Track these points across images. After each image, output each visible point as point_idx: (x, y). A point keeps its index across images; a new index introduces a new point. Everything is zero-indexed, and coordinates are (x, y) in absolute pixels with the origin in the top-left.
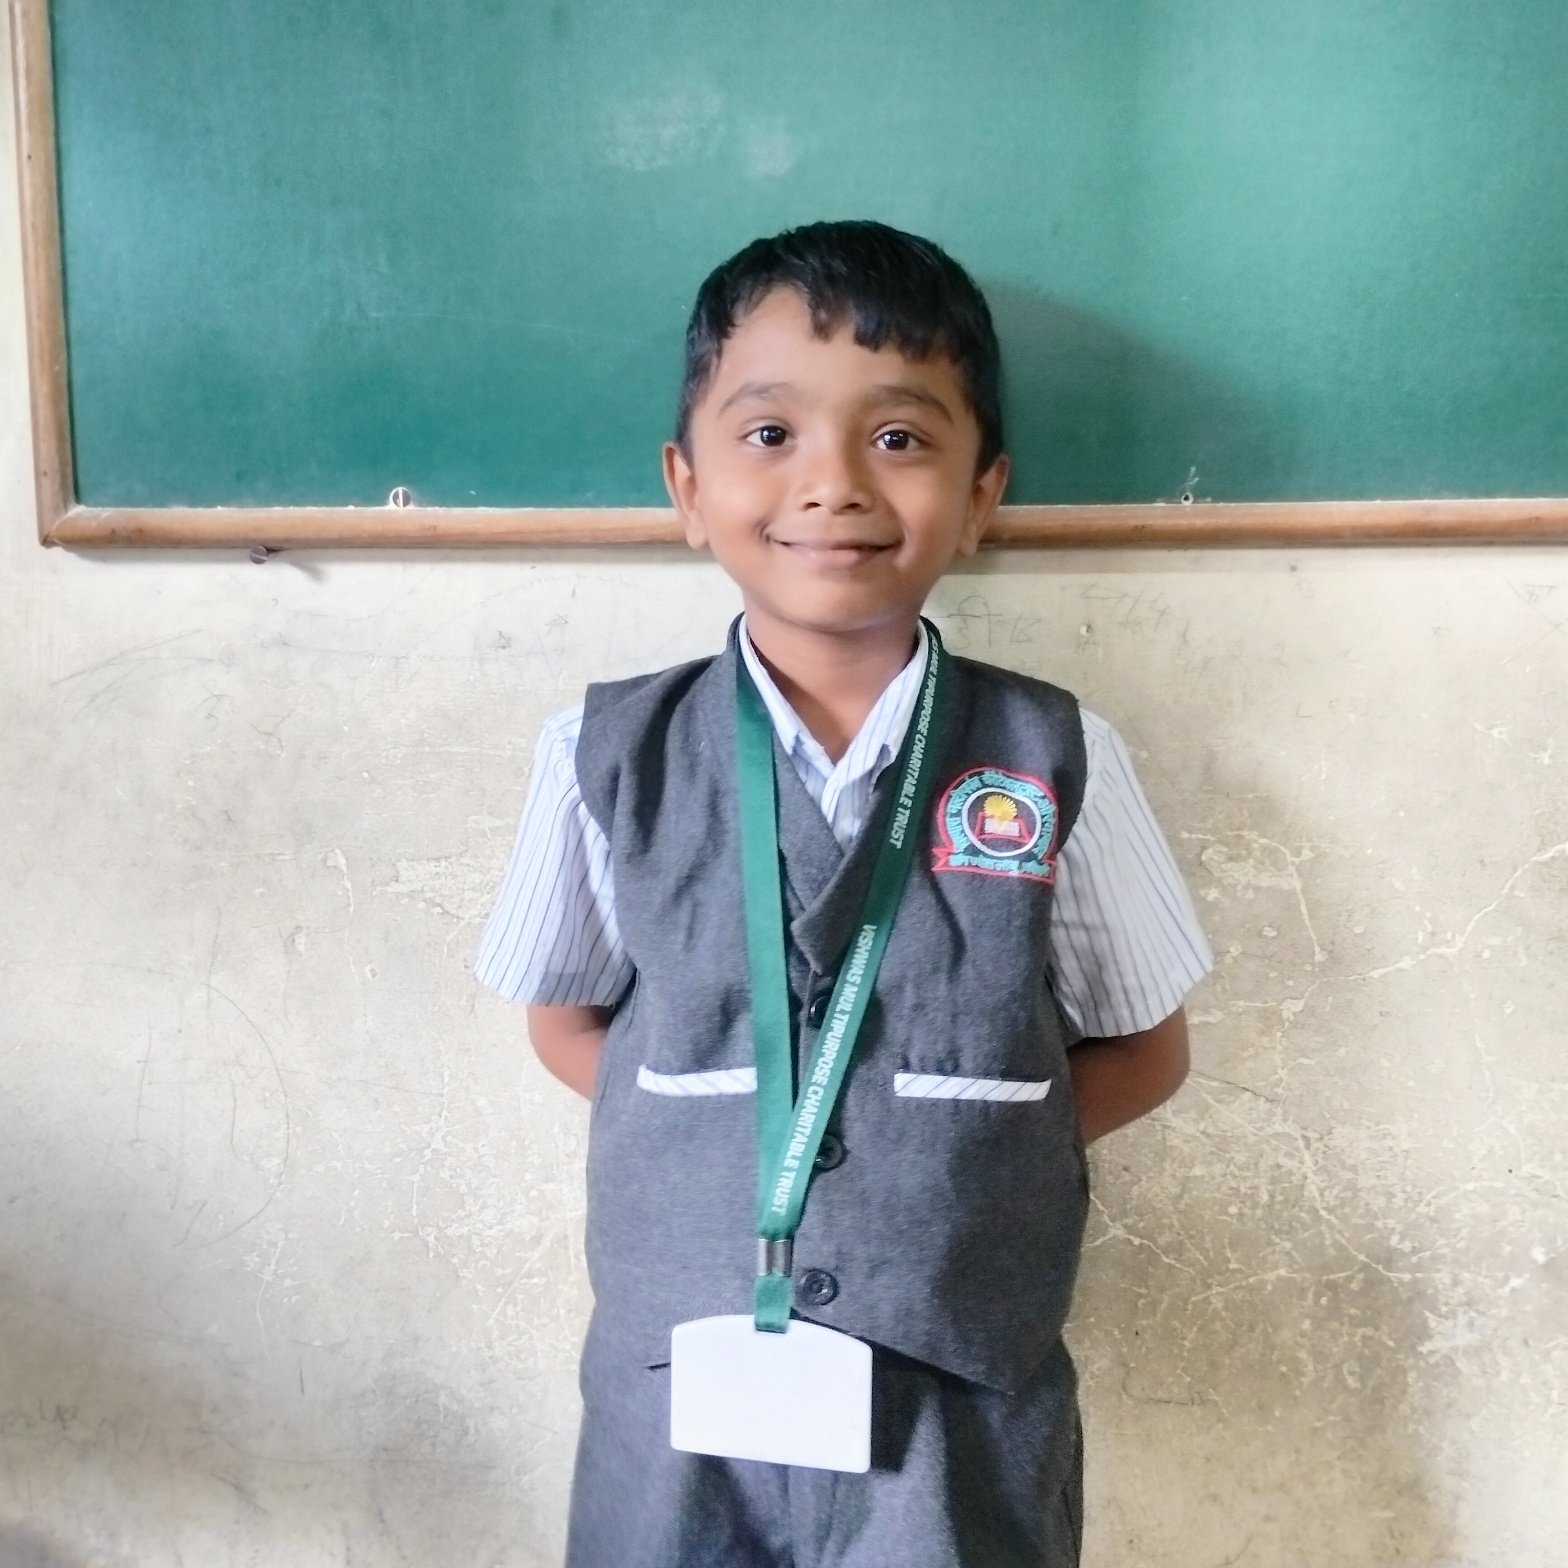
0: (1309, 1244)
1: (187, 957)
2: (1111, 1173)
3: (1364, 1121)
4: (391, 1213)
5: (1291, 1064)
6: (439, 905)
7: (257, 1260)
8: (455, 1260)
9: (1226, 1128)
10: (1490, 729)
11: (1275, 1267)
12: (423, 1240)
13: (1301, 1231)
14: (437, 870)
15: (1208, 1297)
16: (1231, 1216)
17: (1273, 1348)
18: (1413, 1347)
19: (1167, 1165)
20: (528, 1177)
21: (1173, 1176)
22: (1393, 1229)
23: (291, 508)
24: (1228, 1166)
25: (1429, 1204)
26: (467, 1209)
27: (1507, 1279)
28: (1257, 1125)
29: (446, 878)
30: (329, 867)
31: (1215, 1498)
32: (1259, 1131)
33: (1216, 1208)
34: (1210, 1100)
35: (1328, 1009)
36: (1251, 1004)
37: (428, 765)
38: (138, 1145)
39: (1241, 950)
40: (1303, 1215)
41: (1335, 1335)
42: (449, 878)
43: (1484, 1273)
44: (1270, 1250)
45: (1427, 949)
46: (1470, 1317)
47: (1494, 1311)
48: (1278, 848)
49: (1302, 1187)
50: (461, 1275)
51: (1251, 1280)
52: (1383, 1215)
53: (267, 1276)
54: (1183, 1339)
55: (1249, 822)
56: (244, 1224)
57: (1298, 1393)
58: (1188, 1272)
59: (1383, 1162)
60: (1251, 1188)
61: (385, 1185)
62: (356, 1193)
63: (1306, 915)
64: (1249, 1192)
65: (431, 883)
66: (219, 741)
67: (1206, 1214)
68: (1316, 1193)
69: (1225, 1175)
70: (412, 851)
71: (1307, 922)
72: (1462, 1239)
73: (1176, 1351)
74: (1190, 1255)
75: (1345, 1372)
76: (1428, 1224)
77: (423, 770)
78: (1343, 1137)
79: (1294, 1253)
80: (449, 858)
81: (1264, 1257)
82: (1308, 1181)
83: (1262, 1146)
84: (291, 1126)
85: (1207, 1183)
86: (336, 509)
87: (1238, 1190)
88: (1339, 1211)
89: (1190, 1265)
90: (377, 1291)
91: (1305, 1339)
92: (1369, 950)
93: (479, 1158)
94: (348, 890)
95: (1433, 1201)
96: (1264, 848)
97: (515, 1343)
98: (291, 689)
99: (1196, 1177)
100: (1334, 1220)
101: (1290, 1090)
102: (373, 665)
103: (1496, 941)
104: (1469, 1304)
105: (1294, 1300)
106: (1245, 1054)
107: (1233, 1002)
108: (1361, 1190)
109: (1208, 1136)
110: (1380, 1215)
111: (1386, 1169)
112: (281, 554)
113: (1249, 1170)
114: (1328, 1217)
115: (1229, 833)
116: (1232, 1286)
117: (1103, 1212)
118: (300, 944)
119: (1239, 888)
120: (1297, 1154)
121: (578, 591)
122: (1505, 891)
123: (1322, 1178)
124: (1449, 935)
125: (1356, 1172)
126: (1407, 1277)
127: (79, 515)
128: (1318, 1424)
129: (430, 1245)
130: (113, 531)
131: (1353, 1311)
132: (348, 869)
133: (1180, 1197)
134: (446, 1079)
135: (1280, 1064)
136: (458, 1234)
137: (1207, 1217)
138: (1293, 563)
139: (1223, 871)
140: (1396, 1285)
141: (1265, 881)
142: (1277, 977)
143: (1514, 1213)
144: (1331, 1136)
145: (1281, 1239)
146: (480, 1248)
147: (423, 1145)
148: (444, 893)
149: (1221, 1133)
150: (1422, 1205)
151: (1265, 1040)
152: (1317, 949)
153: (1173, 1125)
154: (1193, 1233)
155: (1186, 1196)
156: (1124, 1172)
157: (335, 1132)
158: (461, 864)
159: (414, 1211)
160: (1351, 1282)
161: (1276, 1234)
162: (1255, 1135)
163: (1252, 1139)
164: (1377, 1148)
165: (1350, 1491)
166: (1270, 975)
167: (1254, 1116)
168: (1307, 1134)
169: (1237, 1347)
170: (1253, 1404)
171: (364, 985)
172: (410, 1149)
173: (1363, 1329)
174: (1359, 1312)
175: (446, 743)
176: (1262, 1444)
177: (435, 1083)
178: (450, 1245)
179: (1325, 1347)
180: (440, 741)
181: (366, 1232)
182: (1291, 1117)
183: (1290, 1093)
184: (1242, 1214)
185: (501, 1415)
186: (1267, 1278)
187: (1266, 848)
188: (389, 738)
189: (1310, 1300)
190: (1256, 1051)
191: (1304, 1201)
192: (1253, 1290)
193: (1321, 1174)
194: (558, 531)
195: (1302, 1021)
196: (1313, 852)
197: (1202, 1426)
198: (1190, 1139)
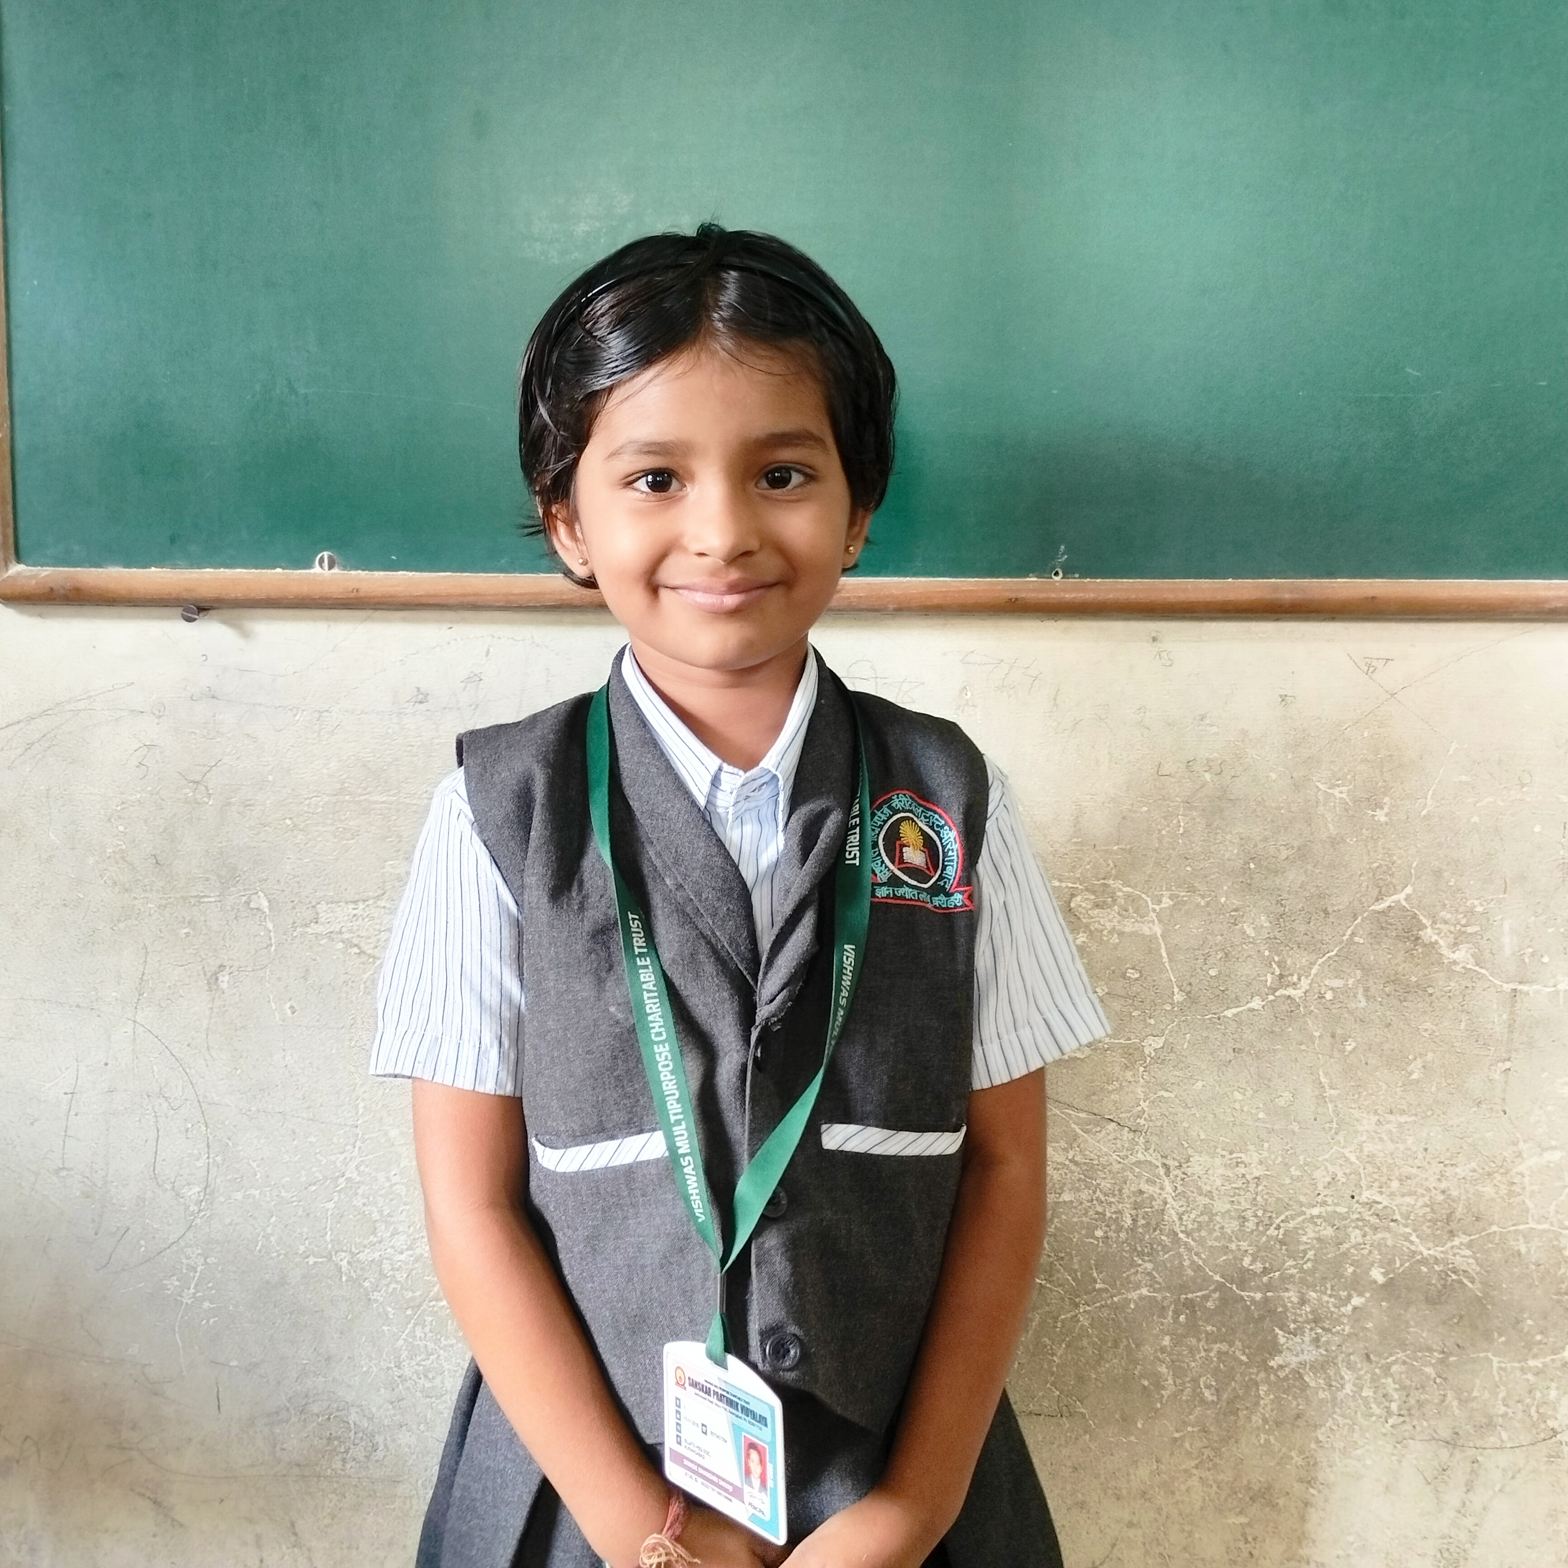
0: (1168, 1265)
1: (114, 994)
3: (1219, 1150)
4: (306, 1239)
5: (1153, 1097)
6: (356, 945)
7: (177, 1283)
8: (367, 1284)
9: (1092, 1156)
10: (1332, 787)
11: (1138, 1287)
12: (336, 1264)
13: (1161, 1253)
14: (355, 912)
15: (1076, 1316)
16: (1097, 1239)
17: (1136, 1362)
18: (1265, 1361)
22: (1246, 1251)
23: (222, 570)
24: (1094, 1192)
25: (1278, 1228)
26: (379, 1235)
27: (1349, 1297)
28: (1121, 1154)
29: (363, 919)
30: (252, 909)
31: (1082, 1505)
32: (1123, 1159)
33: (1083, 1232)
34: (1079, 1131)
35: (1185, 1047)
36: (1116, 1041)
37: (348, 813)
38: (64, 1173)
39: (1106, 990)
40: (1163, 1237)
41: (1192, 1351)
42: (366, 920)
43: (1329, 1292)
44: (1133, 1271)
45: (1276, 990)
46: (1316, 1334)
47: (1338, 1328)
48: (1140, 896)
49: (1163, 1210)
50: (372, 1298)
51: (1115, 1299)
52: (1236, 1238)
53: (186, 1300)
54: (1053, 1355)
55: (1113, 872)
56: (165, 1249)
57: (1158, 1405)
58: (1058, 1291)
59: (1236, 1188)
60: (1115, 1212)
61: (300, 1212)
62: (273, 1219)
63: (1166, 960)
64: (1114, 1216)
65: (349, 924)
66: (149, 789)
67: (1074, 1237)
68: (1175, 1218)
69: (1092, 1200)
70: (331, 894)
71: (1167, 965)
72: (1309, 1260)
73: (1046, 1366)
74: (1059, 1275)
75: (1202, 1386)
76: (1278, 1246)
77: (343, 818)
78: (1200, 1165)
79: (1154, 1273)
80: (367, 900)
81: (1128, 1276)
82: (1168, 1206)
83: (1125, 1174)
84: (211, 1156)
85: (1076, 1208)
86: (265, 571)
87: (1105, 1215)
88: (1196, 1235)
89: (1060, 1286)
90: (292, 1313)
91: (1165, 1355)
92: (1223, 991)
94: (270, 931)
95: (1282, 1225)
96: (1128, 896)
97: (423, 1363)
98: (218, 740)
99: (1065, 1203)
100: (1192, 1243)
101: (1151, 1121)
102: (297, 718)
103: (1337, 983)
104: (1316, 1321)
105: (1155, 1318)
106: (1110, 1088)
108: (1216, 1214)
109: (1076, 1163)
110: (1234, 1238)
111: (1239, 1195)
112: (211, 612)
113: (1114, 1195)
114: (1186, 1239)
115: (1095, 882)
116: (1098, 1305)
118: (223, 981)
119: (1105, 932)
120: (1158, 1181)
121: (491, 650)
122: (1345, 938)
123: (1181, 1203)
124: (1295, 978)
125: (1212, 1199)
126: (1258, 1296)
127: (19, 573)
128: (1177, 1435)
129: (343, 1269)
130: (52, 589)
131: (1209, 1328)
132: (270, 911)
134: (361, 1111)
135: (1142, 1097)
136: (370, 1259)
137: (1075, 1240)
138: (1154, 634)
139: (1090, 917)
140: (1248, 1303)
141: (1128, 927)
142: (1139, 1015)
143: (1355, 1236)
144: (1189, 1164)
145: (1143, 1261)
146: (391, 1273)
147: (337, 1174)
148: (360, 933)
149: (1087, 1161)
150: (1272, 1228)
151: (1129, 1074)
152: (1176, 990)
154: (1063, 1255)
155: (1056, 1220)
157: (254, 1161)
158: (377, 907)
159: (328, 1237)
160: (1207, 1301)
161: (1138, 1255)
162: (1120, 1163)
163: (1116, 1167)
164: (1231, 1175)
165: (1207, 1498)
166: (1133, 1014)
167: (1119, 1146)
168: (1167, 1162)
169: (1103, 1362)
170: (1117, 1416)
171: (283, 1021)
172: (326, 1178)
173: (1218, 1345)
174: (1215, 1329)
175: (365, 792)
176: (1126, 1454)
177: (350, 1114)
178: (362, 1269)
179: (1184, 1362)
180: (360, 791)
181: (281, 1257)
182: (1153, 1146)
183: (1151, 1124)
184: (1107, 1238)
185: (409, 1431)
186: (1130, 1297)
187: (1129, 896)
188: (311, 787)
189: (1169, 1318)
190: (1121, 1085)
191: (1165, 1225)
192: (1117, 1308)
193: (1180, 1199)
194: (474, 595)
195: (1162, 1057)
196: (1172, 900)
197: (1070, 1437)
198: (1059, 1166)
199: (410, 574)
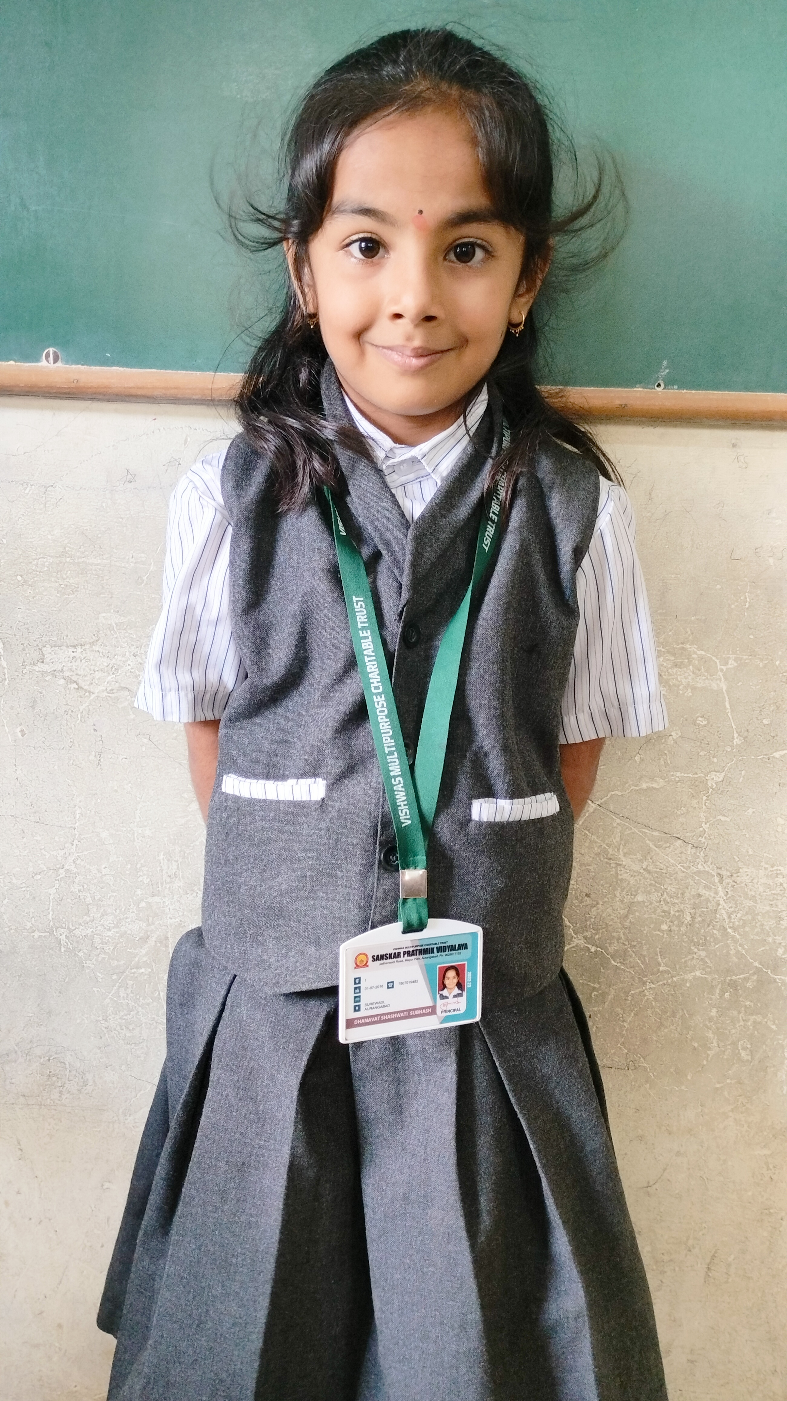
0: (718, 954)
2: (577, 898)
3: (762, 864)
4: (32, 917)
5: (712, 820)
6: (75, 682)
8: (81, 954)
9: (662, 866)
11: (693, 969)
12: (57, 938)
13: (713, 944)
14: (74, 654)
15: (643, 991)
16: (663, 931)
17: (689, 1028)
19: (618, 895)
20: (139, 892)
21: (622, 901)
22: (780, 944)
24: (662, 895)
26: (91, 915)
28: (685, 865)
29: (81, 661)
31: (641, 1138)
32: (687, 869)
33: (652, 926)
34: (652, 846)
35: (741, 780)
36: (685, 775)
37: (69, 572)
39: (680, 734)
40: (715, 932)
41: (734, 1021)
42: (83, 661)
44: (690, 957)
48: (712, 659)
49: (716, 910)
50: (85, 965)
51: (675, 979)
52: (774, 933)
54: (623, 1021)
55: (691, 638)
57: (705, 1063)
58: (630, 972)
59: (774, 894)
60: (678, 911)
61: (28, 896)
62: (5, 902)
63: (729, 710)
64: (677, 914)
65: (70, 664)
67: (645, 930)
68: (725, 916)
69: (660, 901)
70: (55, 639)
71: (729, 714)
73: (618, 1030)
74: (631, 959)
75: (740, 1048)
77: (65, 576)
78: (748, 875)
79: (707, 959)
80: (84, 645)
81: (686, 962)
82: (720, 907)
83: (687, 881)
85: (647, 907)
87: (670, 913)
88: (742, 930)
89: (631, 967)
90: (20, 976)
91: (712, 1023)
92: (774, 737)
93: (101, 877)
94: (5, 668)
97: (125, 1017)
99: (638, 902)
100: (738, 937)
101: (711, 839)
102: (27, 491)
105: (706, 994)
106: (679, 812)
107: (672, 773)
108: (758, 914)
109: (649, 872)
110: (771, 933)
111: (777, 900)
113: (678, 898)
114: (733, 934)
116: (661, 983)
117: (570, 927)
119: (681, 687)
120: (713, 887)
121: (189, 439)
123: (730, 906)
125: (756, 902)
128: (718, 1086)
129: (62, 942)
131: (748, 1003)
132: (4, 652)
133: (627, 916)
134: (77, 817)
135: (704, 820)
136: (84, 935)
137: (645, 932)
138: (735, 441)
139: (670, 674)
140: (780, 984)
141: (701, 683)
142: (705, 755)
144: (739, 874)
145: (699, 949)
146: (101, 945)
147: (58, 866)
148: (78, 672)
149: (658, 870)
151: (694, 802)
152: (736, 735)
153: (624, 863)
154: (635, 943)
155: (631, 916)
156: (586, 898)
158: (93, 651)
159: (50, 917)
160: (748, 982)
161: (695, 945)
162: (684, 872)
163: (680, 875)
164: (771, 884)
165: (739, 1135)
166: (700, 754)
167: (684, 858)
168: (721, 872)
169: (662, 1029)
170: (672, 1070)
171: (15, 742)
172: (49, 869)
173: (754, 1017)
174: (752, 1004)
175: (83, 556)
176: (678, 1099)
177: (69, 819)
178: (77, 942)
179: (726, 1029)
180: (78, 554)
181: (12, 931)
182: (710, 859)
183: (710, 842)
184: (670, 931)
185: (113, 1071)
186: (686, 977)
187: (702, 659)
188: (39, 550)
189: (717, 994)
190: (687, 810)
191: (716, 922)
192: (675, 986)
193: (730, 902)
194: (175, 388)
195: (721, 789)
196: (737, 662)
197: (634, 1085)
198: (635, 874)
199: (121, 369)
